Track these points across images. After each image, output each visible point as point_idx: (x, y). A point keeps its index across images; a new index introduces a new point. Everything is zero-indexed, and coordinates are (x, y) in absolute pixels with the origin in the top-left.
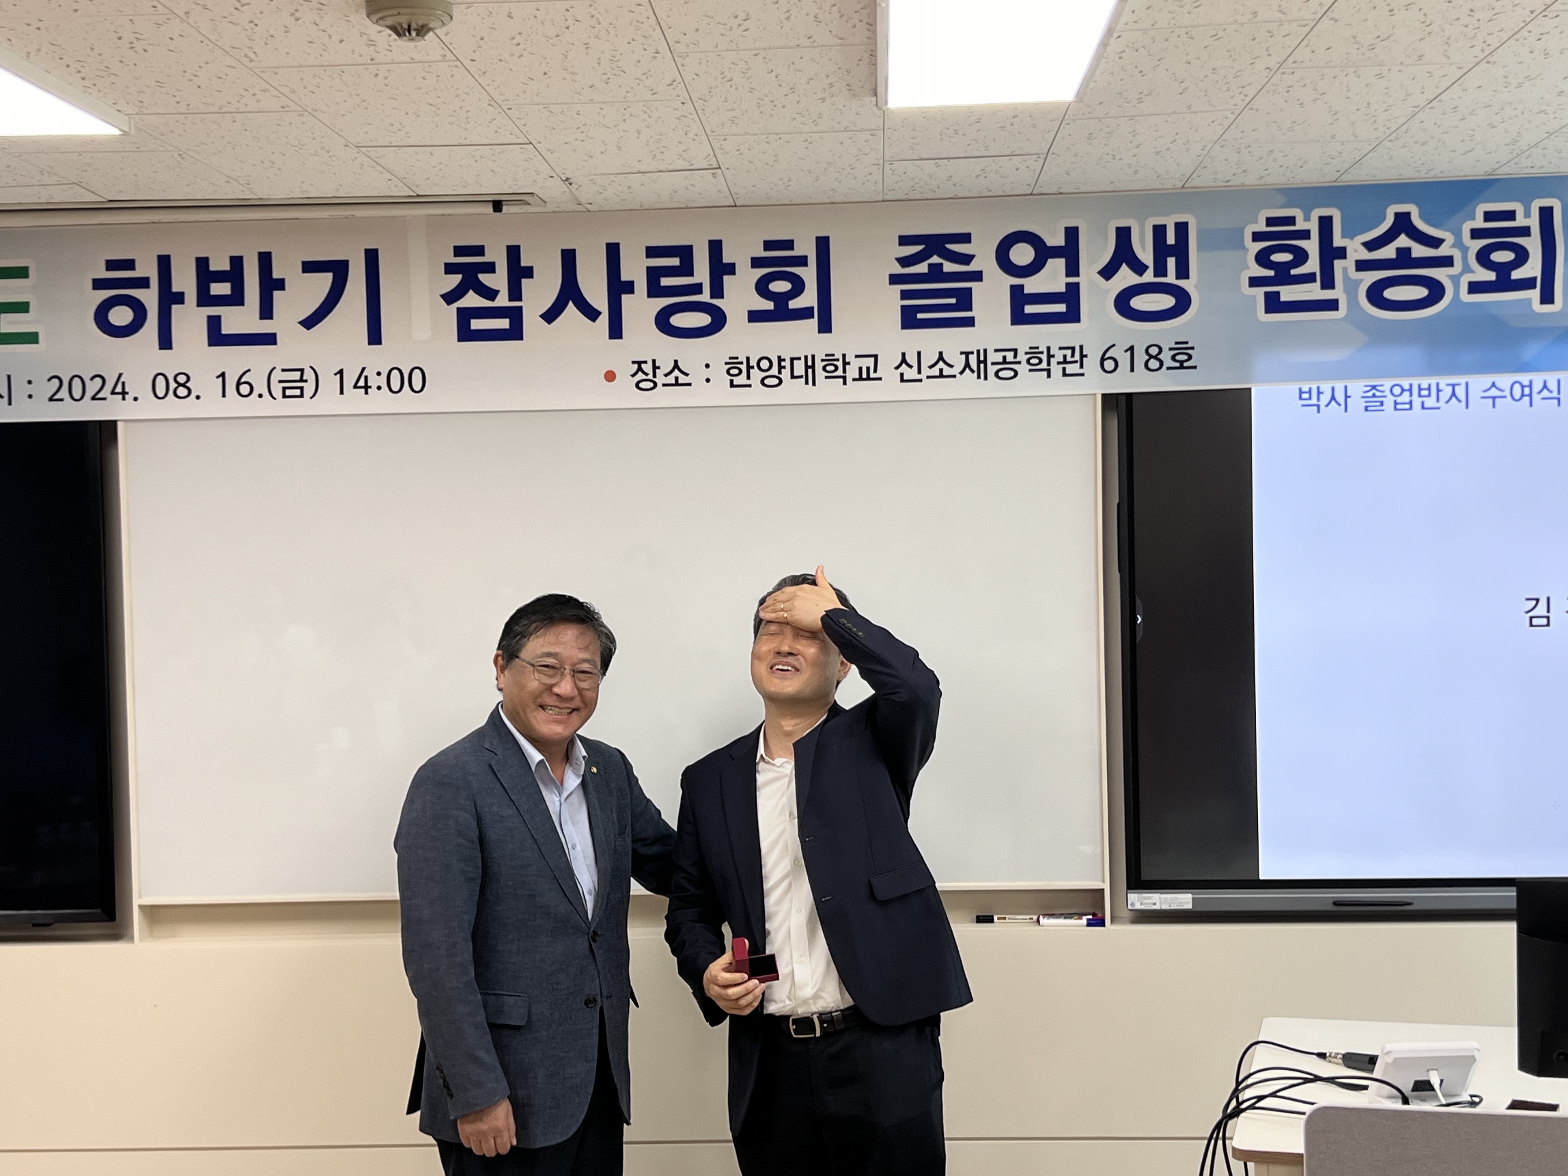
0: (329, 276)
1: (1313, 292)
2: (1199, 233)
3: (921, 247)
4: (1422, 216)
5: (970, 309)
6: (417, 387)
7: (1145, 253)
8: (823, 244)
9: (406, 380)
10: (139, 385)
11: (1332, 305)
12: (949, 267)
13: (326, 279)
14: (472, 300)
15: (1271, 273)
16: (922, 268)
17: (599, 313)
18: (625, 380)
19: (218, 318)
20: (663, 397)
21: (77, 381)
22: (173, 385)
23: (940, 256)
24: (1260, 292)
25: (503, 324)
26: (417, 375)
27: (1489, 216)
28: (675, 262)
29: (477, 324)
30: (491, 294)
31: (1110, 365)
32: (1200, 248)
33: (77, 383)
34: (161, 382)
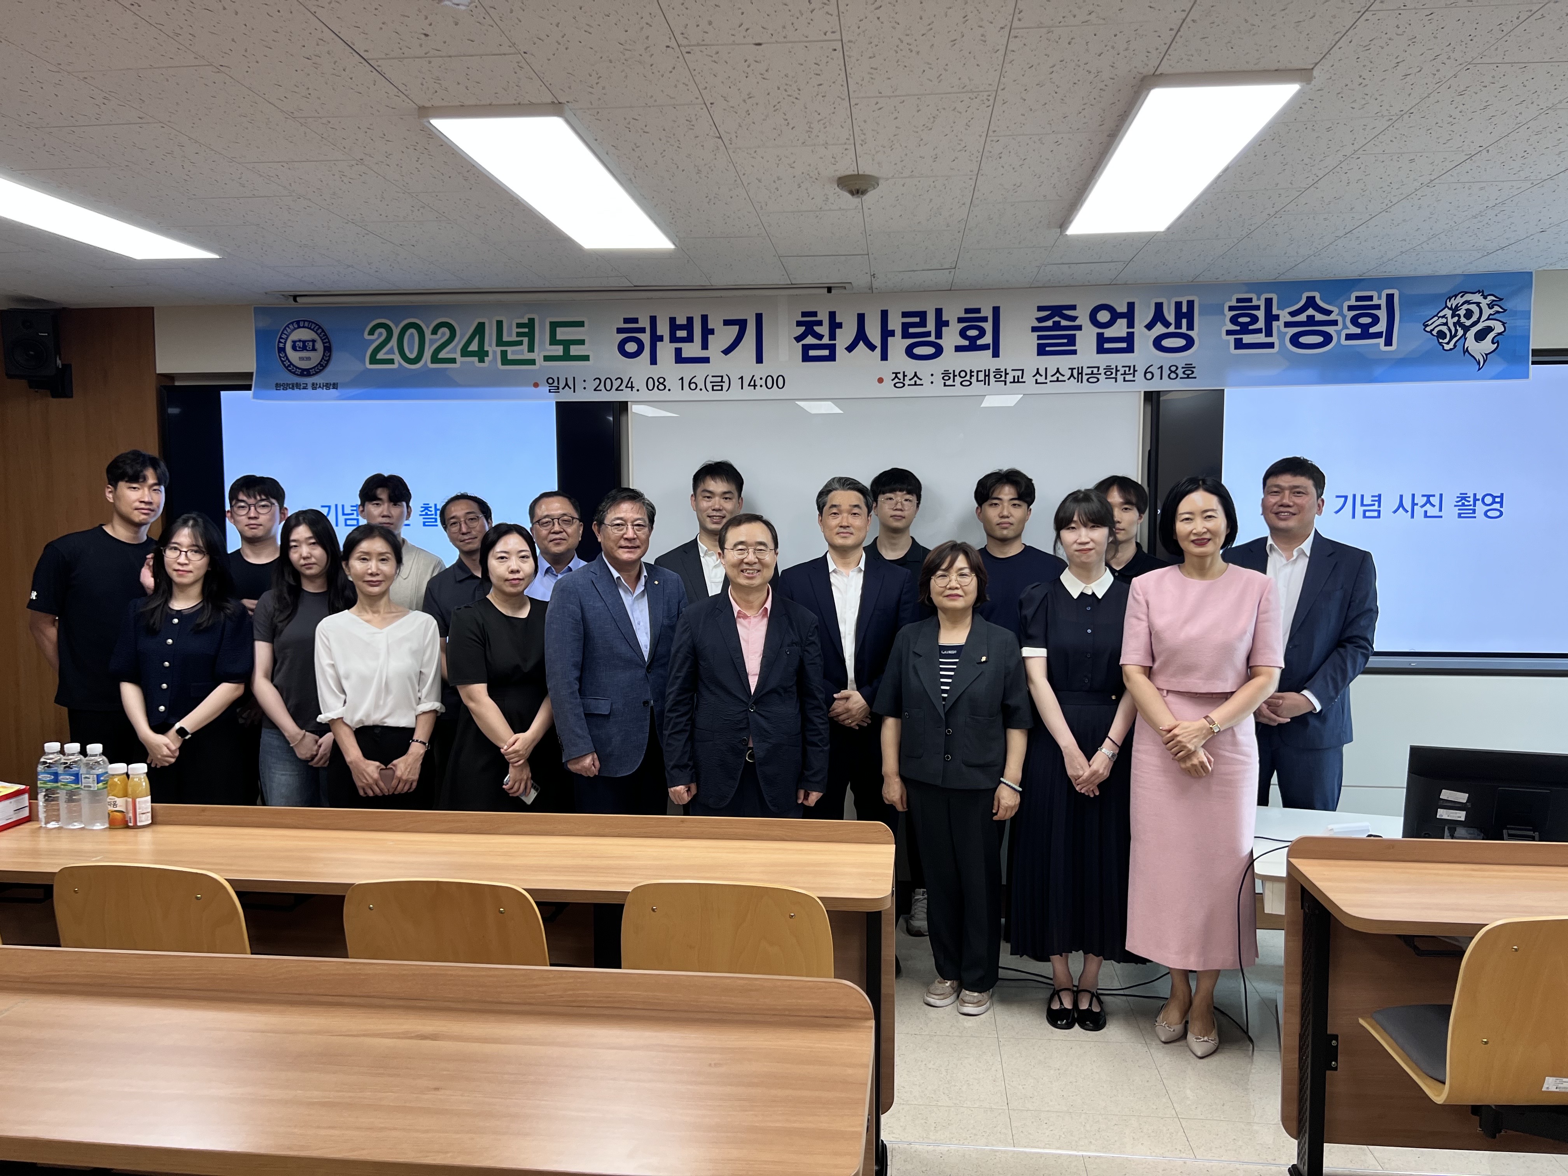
0: (737, 327)
1: (1261, 338)
2: (1200, 305)
3: (1049, 312)
4: (1321, 299)
5: (1075, 345)
6: (781, 385)
7: (1171, 317)
8: (996, 311)
9: (775, 382)
10: (639, 383)
11: (1271, 345)
12: (1064, 323)
13: (736, 328)
14: (810, 340)
15: (1238, 328)
16: (1049, 323)
17: (876, 347)
18: (888, 383)
19: (681, 349)
20: (908, 391)
21: (608, 381)
22: (657, 384)
23: (1060, 317)
24: (1232, 338)
25: (826, 353)
26: (781, 380)
27: (1358, 299)
28: (917, 320)
29: (812, 353)
30: (820, 337)
31: (1149, 376)
32: (1199, 314)
33: (608, 382)
34: (651, 381)
